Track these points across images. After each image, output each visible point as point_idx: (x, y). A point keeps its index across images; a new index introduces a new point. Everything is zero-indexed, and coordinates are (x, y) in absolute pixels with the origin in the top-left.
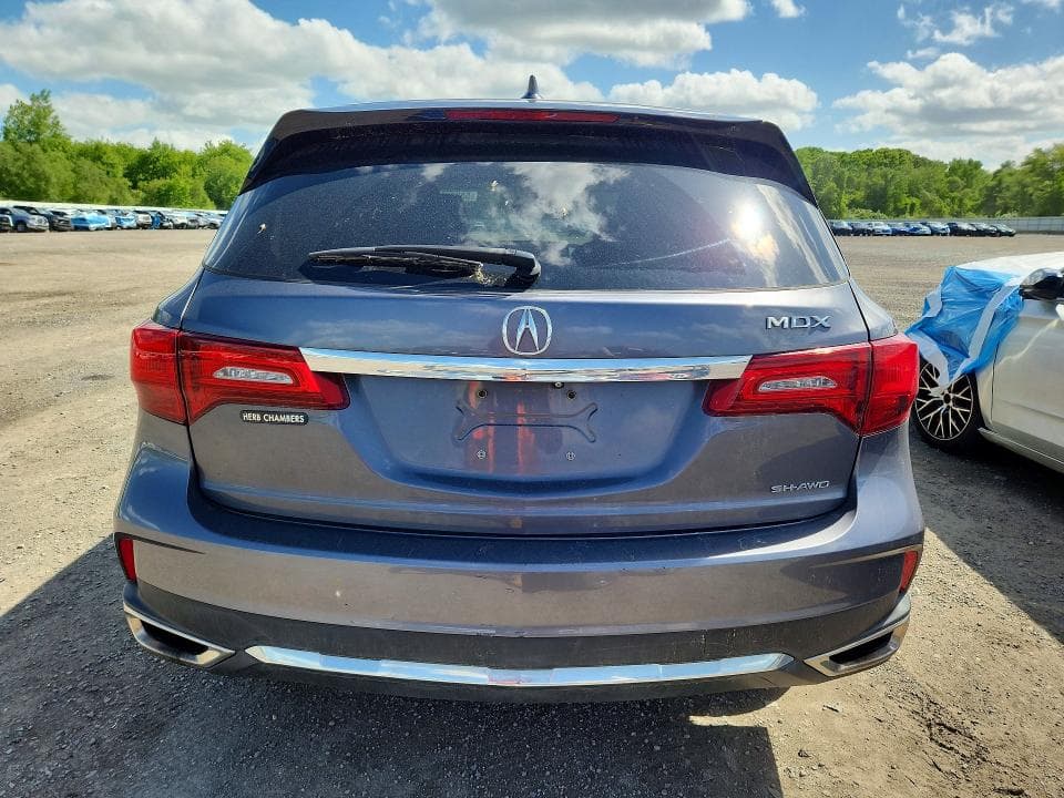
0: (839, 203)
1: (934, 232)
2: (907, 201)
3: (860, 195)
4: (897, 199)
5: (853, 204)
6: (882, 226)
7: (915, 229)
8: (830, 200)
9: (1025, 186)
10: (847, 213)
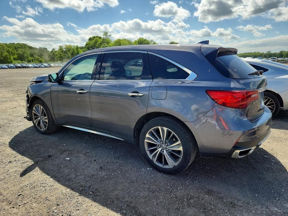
0: (10, 59)
1: (45, 67)
2: (30, 58)
3: (16, 56)
4: (27, 58)
5: (14, 59)
6: (30, 65)
7: (40, 66)
8: (7, 58)
9: (61, 55)
10: (14, 62)
